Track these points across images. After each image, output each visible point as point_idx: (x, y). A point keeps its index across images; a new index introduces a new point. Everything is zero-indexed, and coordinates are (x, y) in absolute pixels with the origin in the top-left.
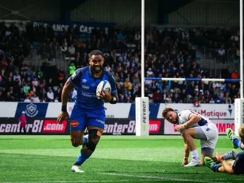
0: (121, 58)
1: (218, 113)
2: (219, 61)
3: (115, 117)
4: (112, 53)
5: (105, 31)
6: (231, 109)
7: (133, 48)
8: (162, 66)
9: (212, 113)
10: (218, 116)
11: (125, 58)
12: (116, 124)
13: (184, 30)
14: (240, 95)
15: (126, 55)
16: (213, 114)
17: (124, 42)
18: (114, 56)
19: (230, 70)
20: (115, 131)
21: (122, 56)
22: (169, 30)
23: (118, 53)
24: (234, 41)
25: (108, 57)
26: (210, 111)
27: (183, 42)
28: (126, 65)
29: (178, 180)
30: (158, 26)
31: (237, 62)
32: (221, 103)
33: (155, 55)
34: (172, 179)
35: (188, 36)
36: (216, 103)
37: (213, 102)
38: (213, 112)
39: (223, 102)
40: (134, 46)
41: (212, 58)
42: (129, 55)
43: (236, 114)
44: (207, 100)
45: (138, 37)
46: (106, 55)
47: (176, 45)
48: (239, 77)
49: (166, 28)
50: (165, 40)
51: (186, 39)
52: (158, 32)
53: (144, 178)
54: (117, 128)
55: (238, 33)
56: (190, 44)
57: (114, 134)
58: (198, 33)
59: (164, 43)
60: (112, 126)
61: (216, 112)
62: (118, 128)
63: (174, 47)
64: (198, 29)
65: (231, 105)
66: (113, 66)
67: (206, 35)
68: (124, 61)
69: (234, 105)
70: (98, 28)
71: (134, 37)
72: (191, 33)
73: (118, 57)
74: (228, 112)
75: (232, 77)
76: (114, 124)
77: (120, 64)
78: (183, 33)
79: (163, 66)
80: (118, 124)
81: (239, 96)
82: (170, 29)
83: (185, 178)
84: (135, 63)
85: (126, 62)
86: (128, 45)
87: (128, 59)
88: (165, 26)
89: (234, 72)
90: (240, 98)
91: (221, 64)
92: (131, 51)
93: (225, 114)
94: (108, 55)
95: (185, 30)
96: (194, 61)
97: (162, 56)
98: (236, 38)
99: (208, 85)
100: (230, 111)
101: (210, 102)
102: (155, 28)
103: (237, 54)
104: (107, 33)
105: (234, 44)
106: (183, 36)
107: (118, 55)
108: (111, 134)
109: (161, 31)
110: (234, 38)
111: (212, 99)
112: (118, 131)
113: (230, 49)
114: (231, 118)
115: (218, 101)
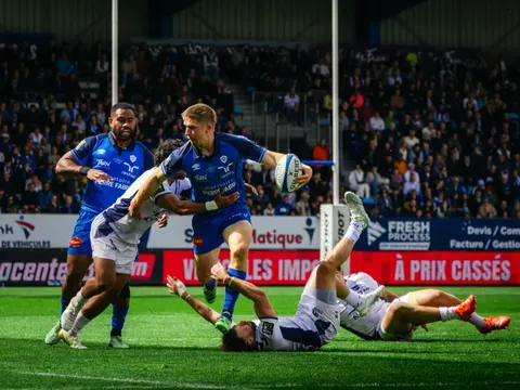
0: (66, 114)
1: (283, 236)
2: (285, 120)
3: (53, 245)
4: (45, 102)
5: (29, 53)
6: (312, 227)
7: (93, 90)
8: (157, 131)
9: (269, 235)
10: (283, 242)
11: (76, 112)
12: (55, 261)
13: (206, 50)
14: (332, 197)
15: (77, 106)
16: (272, 239)
17: (73, 76)
18: (50, 108)
19: (311, 141)
20: (51, 277)
21: (68, 109)
22: (174, 50)
23: (59, 101)
24: (318, 75)
25: (37, 110)
26: (265, 233)
27: (206, 78)
28: (76, 128)
29: (193, 386)
30: (150, 42)
31: (324, 122)
32: (288, 214)
33: (141, 107)
34: (180, 385)
35: (215, 64)
36: (278, 213)
37: (273, 211)
38: (272, 233)
39: (292, 211)
40: (95, 85)
41: (268, 113)
42: (84, 105)
43: (323, 237)
44: (259, 207)
45: (102, 66)
46: (33, 106)
47: (190, 85)
48: (330, 157)
49: (169, 46)
50: (165, 72)
51: (211, 70)
52: (148, 54)
53: (116, 383)
54: (56, 269)
55: (327, 57)
56: (221, 83)
57: (49, 283)
58: (239, 58)
59: (162, 80)
60: (46, 266)
61: (277, 234)
62: (60, 272)
63: (185, 89)
64: (239, 47)
65: (313, 218)
66: (48, 130)
67: (258, 60)
68: (72, 120)
69: (319, 218)
70: (15, 46)
71: (94, 65)
72: (224, 57)
73: (59, 111)
74: (306, 236)
75: (315, 155)
76: (50, 262)
77: (65, 127)
78: (205, 57)
79: (161, 131)
80: (59, 262)
81: (328, 199)
82: (177, 47)
83: (208, 383)
84: (98, 125)
85: (78, 122)
86: (83, 85)
87: (83, 114)
88: (164, 42)
89: (320, 145)
90: (332, 202)
91: (289, 127)
92: (87, 97)
93: (298, 239)
94: (37, 105)
95: (210, 51)
96: (230, 119)
97: (159, 108)
98: (324, 70)
99: (261, 174)
100: (311, 232)
101: (266, 211)
102: (141, 47)
103: (327, 105)
104: (34, 56)
105: (318, 82)
106: (206, 64)
107: (59, 106)
108: (44, 284)
109: (155, 53)
110: (318, 70)
111: (270, 205)
112: (59, 277)
113: (310, 93)
114: (313, 247)
115: (284, 210)
